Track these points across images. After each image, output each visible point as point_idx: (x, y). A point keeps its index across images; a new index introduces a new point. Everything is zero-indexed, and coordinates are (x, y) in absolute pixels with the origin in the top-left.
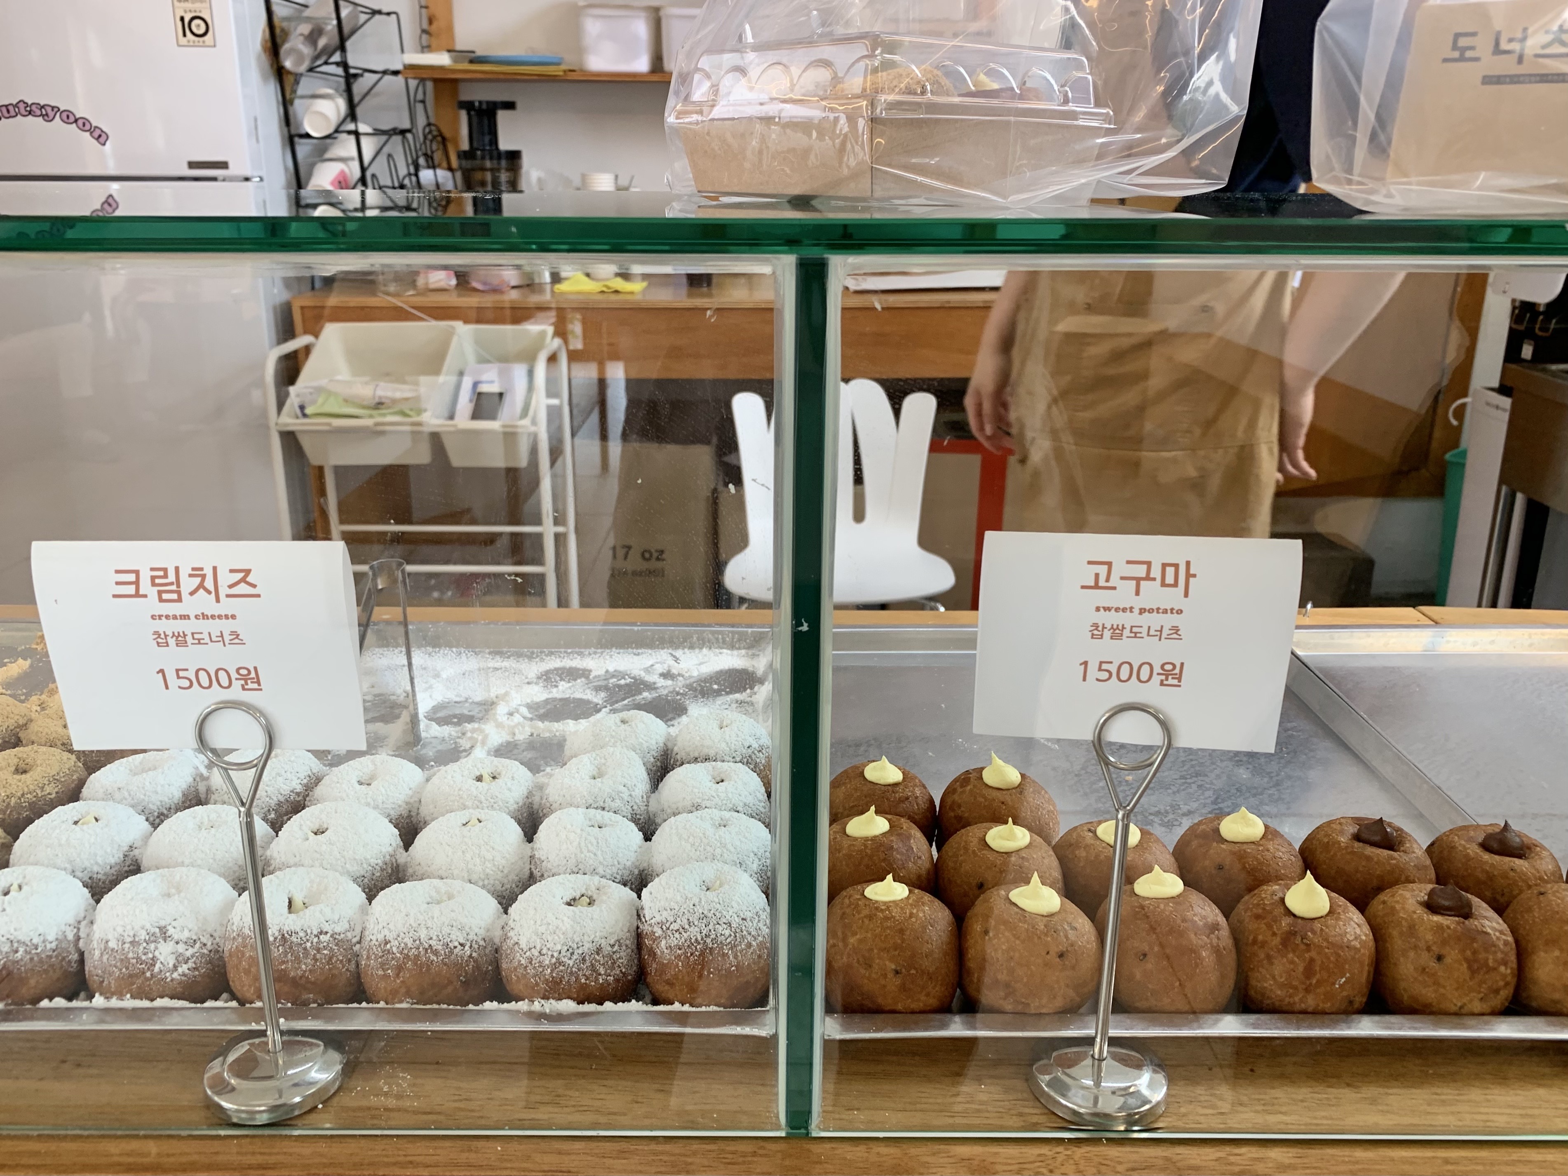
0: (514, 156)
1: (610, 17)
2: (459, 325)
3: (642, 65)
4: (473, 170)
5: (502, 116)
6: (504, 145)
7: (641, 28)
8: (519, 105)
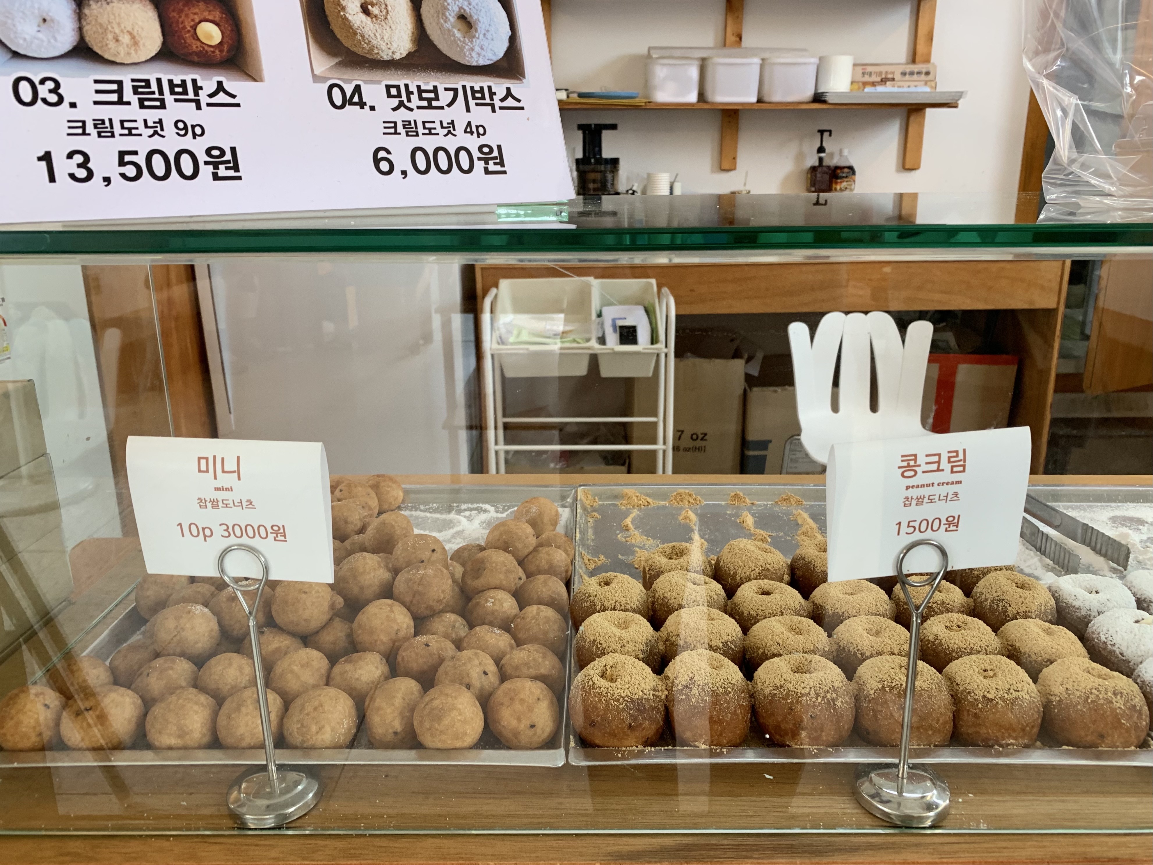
0: (615, 162)
1: (675, 65)
2: (591, 279)
3: (692, 98)
4: (589, 172)
5: (606, 135)
6: (607, 153)
7: (694, 73)
8: (619, 127)
